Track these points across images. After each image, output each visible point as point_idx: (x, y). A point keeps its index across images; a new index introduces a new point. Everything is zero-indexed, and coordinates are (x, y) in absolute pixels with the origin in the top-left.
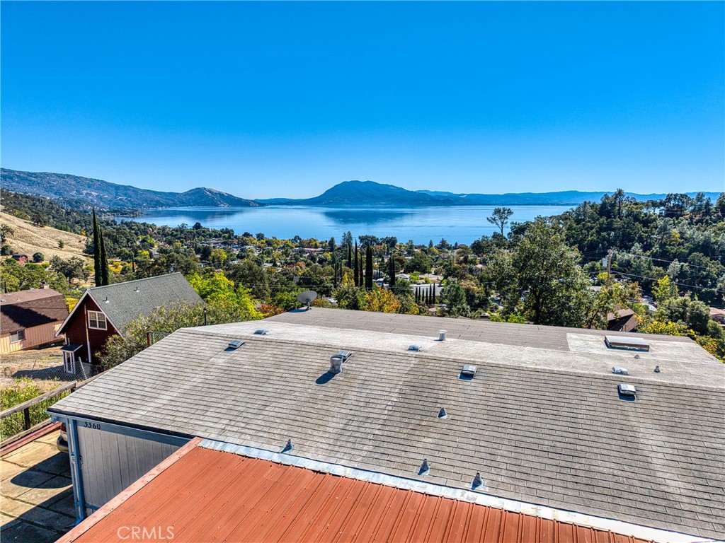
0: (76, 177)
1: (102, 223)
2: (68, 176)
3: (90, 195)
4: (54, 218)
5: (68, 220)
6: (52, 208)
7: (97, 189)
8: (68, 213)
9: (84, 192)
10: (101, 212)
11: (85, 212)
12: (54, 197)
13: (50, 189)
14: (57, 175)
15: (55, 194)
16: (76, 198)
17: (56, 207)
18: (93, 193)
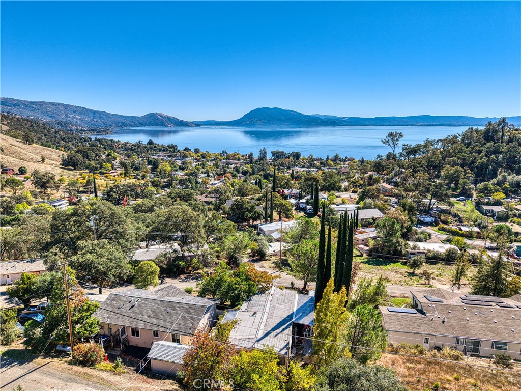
0: (66, 105)
1: (81, 139)
2: (59, 104)
3: (75, 118)
4: (45, 135)
5: (56, 137)
6: (45, 128)
7: (79, 114)
8: (56, 132)
9: (71, 116)
10: (82, 130)
11: (71, 130)
12: (49, 119)
13: (46, 113)
14: (51, 103)
15: (50, 117)
16: (65, 120)
17: (48, 127)
18: (77, 117)
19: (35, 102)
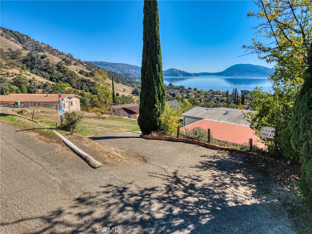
1: (136, 82)
2: (125, 64)
3: (132, 71)
4: (121, 80)
5: (125, 81)
6: (120, 77)
7: (134, 69)
8: (125, 79)
9: (130, 70)
10: (136, 78)
11: (130, 78)
12: (121, 72)
13: (119, 69)
16: (127, 73)
17: (121, 76)
18: (133, 71)
19: (114, 63)
